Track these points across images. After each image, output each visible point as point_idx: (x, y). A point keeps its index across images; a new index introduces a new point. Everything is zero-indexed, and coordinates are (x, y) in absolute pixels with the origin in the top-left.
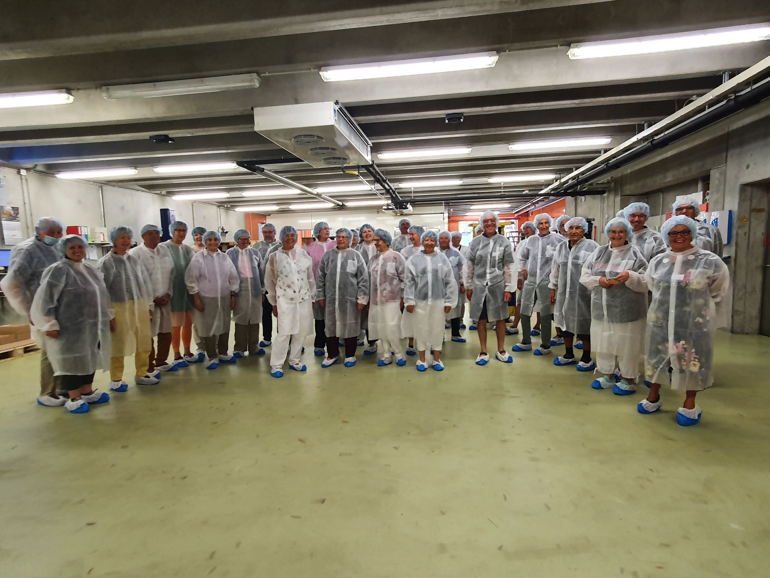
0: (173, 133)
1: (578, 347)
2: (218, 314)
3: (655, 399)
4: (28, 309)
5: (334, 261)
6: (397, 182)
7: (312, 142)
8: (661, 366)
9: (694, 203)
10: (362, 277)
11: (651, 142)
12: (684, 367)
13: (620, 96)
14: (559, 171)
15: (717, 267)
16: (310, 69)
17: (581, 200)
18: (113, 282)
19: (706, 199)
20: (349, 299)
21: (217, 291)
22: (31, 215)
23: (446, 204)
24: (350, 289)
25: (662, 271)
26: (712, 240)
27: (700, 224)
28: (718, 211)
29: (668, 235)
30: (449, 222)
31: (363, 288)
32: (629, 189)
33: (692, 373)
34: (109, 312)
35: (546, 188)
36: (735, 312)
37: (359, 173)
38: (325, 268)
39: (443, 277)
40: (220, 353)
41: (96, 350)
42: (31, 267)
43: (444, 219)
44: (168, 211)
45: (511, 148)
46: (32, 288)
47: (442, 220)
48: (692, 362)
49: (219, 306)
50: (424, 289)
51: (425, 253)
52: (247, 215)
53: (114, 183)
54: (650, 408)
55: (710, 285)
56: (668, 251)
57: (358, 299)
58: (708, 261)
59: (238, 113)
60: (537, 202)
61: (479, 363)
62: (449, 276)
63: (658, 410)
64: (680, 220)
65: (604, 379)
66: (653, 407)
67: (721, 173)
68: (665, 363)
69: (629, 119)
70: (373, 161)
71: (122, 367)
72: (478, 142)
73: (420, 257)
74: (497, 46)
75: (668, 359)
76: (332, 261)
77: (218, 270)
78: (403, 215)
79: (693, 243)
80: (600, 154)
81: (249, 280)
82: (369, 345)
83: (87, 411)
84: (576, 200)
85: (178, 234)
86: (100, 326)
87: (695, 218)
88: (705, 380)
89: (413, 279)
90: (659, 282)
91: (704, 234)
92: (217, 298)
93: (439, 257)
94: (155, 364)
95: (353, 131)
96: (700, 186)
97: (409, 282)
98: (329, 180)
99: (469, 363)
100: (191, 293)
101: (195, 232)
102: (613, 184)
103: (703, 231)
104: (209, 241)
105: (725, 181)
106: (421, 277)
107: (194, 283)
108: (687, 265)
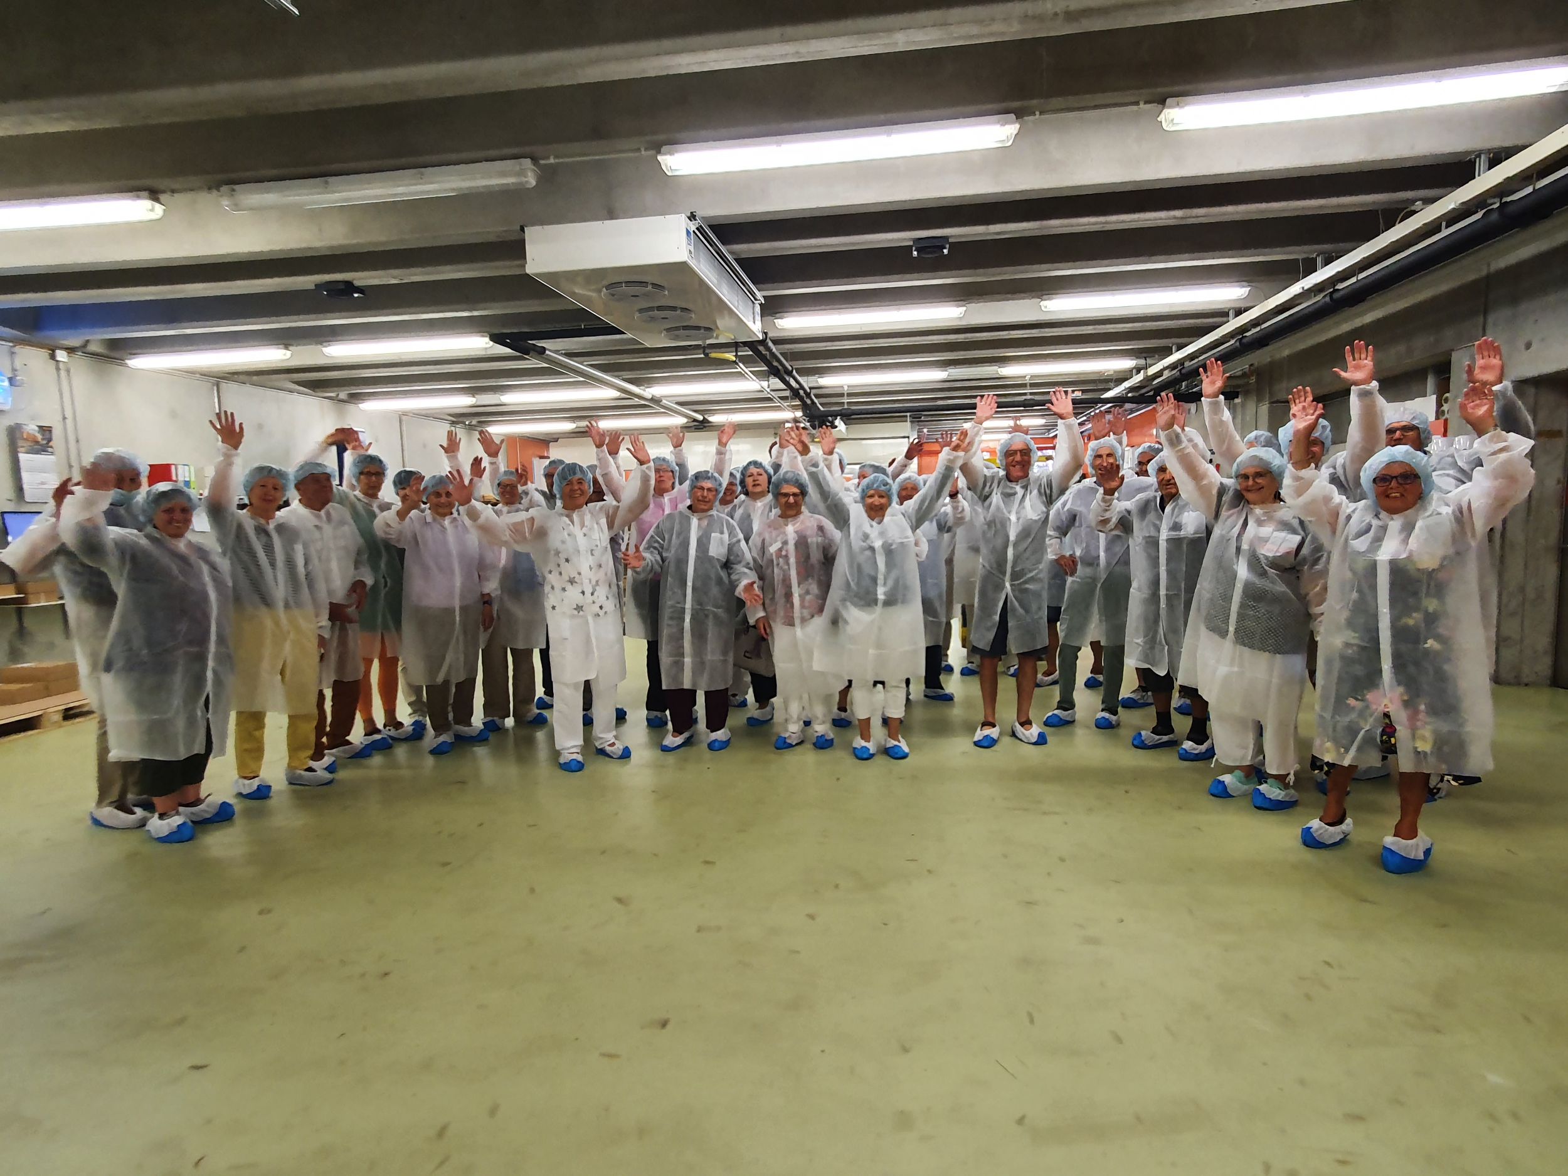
0: (362, 278)
1: (1181, 710)
2: (454, 642)
3: (1336, 818)
5: (683, 535)
6: (814, 375)
7: (644, 295)
9: (1419, 417)
11: (1331, 294)
13: (1267, 202)
14: (1144, 353)
16: (639, 150)
19: (1443, 411)
20: (712, 612)
21: (451, 596)
22: (78, 441)
23: (914, 418)
24: (715, 592)
29: (1373, 483)
35: (1117, 386)
37: (736, 356)
40: (457, 722)
45: (1046, 307)
49: (457, 625)
53: (242, 377)
54: (1326, 837)
59: (492, 238)
61: (980, 744)
63: (1344, 841)
64: (1397, 454)
65: (1236, 776)
66: (1333, 835)
69: (1287, 248)
70: (766, 333)
71: (262, 750)
72: (979, 295)
74: (1016, 105)
76: (679, 534)
77: (454, 551)
80: (1225, 319)
82: (758, 705)
83: (191, 839)
85: (366, 480)
86: (211, 663)
87: (1424, 449)
92: (452, 609)
94: (327, 744)
95: (725, 274)
96: (1431, 383)
98: (675, 370)
99: (961, 744)
101: (402, 481)
102: (1253, 380)
104: (436, 497)
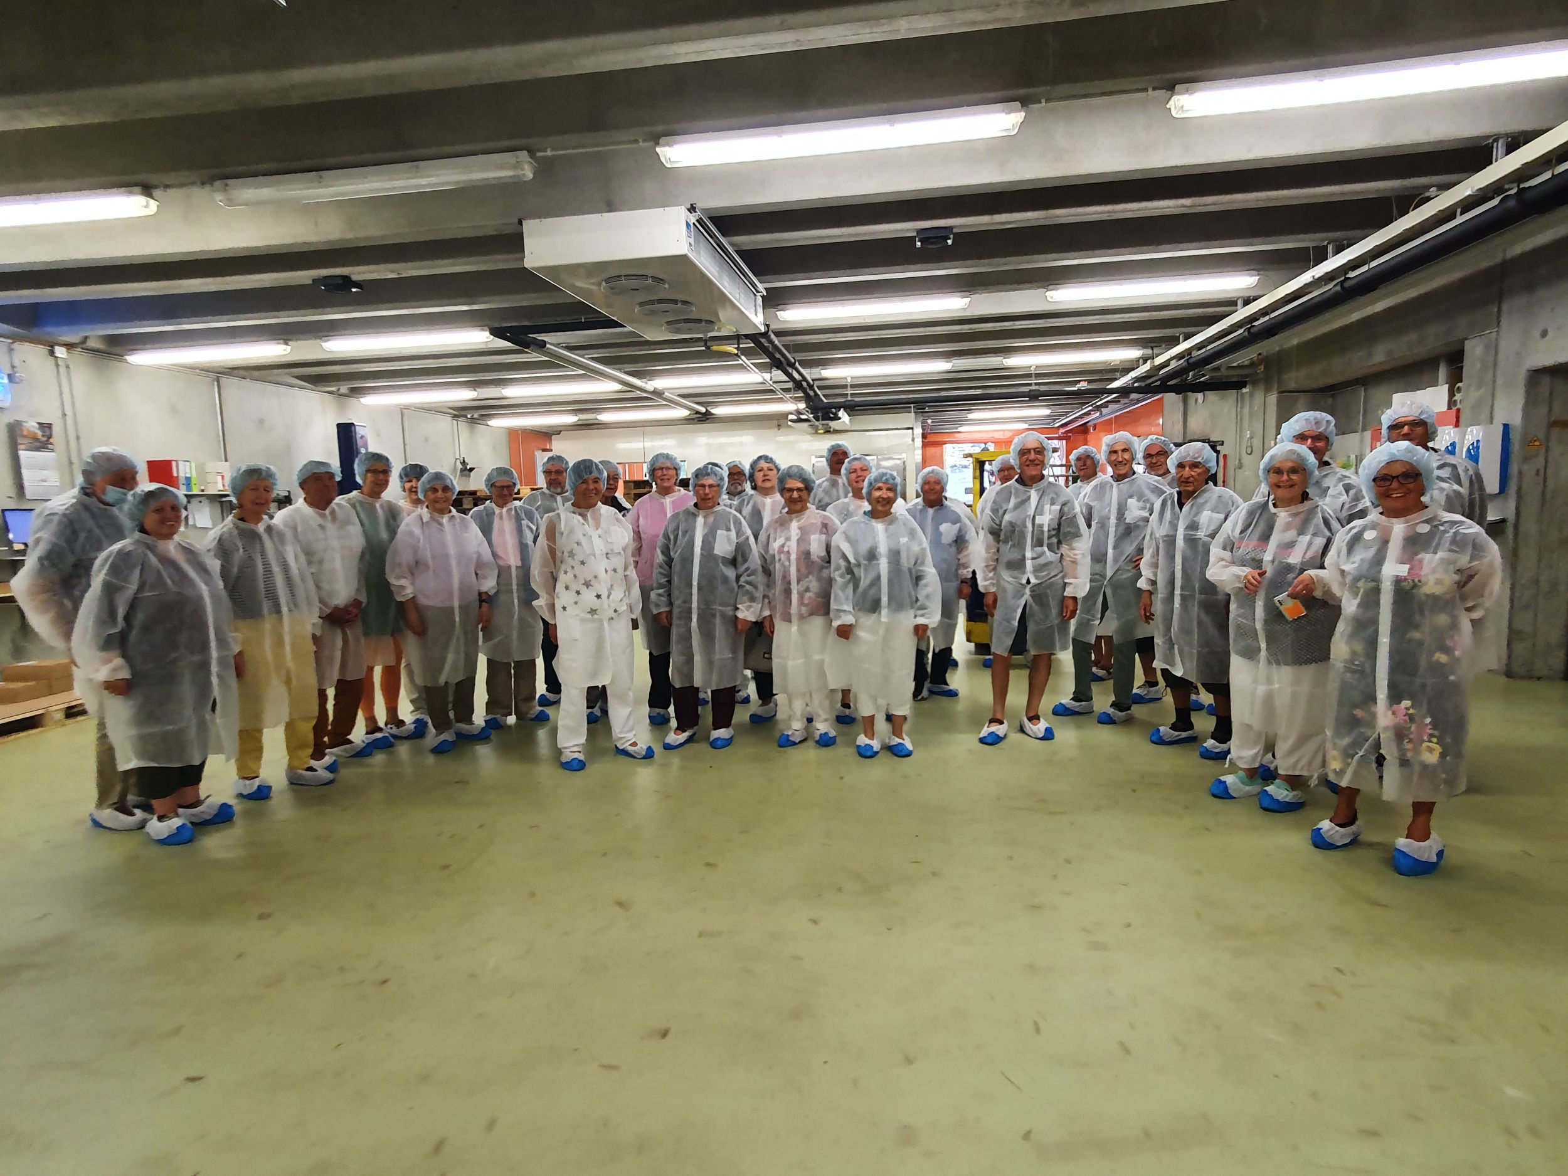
0: (360, 273)
2: (454, 641)
3: (1346, 819)
4: (68, 635)
5: (690, 532)
6: (817, 366)
7: (643, 288)
8: (1361, 754)
9: (1427, 412)
10: (746, 566)
11: (1342, 282)
12: (1409, 755)
13: (1277, 190)
14: (1151, 342)
15: (1477, 549)
16: (636, 141)
17: (1196, 400)
18: (238, 578)
19: (1455, 401)
20: (721, 611)
21: (451, 595)
22: (78, 438)
23: (917, 409)
24: (721, 589)
25: (1363, 555)
26: (1464, 491)
27: (1439, 458)
28: (1479, 425)
29: (1373, 483)
30: (925, 445)
31: (748, 587)
32: (1295, 378)
33: (1425, 767)
34: (230, 640)
35: (1123, 376)
36: (1514, 635)
37: (738, 348)
38: (671, 547)
39: (912, 565)
40: (458, 720)
41: (208, 716)
42: (72, 551)
43: (913, 440)
44: (353, 428)
45: (1052, 297)
46: (77, 593)
47: (911, 442)
48: (1425, 744)
49: (457, 624)
50: (872, 592)
51: (872, 517)
52: (514, 435)
53: (242, 373)
54: (1336, 838)
55: (1461, 585)
56: (1374, 516)
57: (737, 609)
58: (1458, 538)
59: (491, 232)
60: (1105, 405)
61: (984, 740)
62: (923, 563)
63: (1354, 842)
64: (1398, 451)
65: (1239, 778)
66: (1343, 836)
67: (1487, 346)
68: (1370, 747)
69: (1298, 236)
70: (768, 326)
71: (260, 750)
72: (984, 285)
73: (862, 525)
74: (1022, 92)
75: (1374, 739)
76: (685, 533)
77: (452, 550)
78: (829, 431)
79: (1425, 499)
80: (1235, 308)
81: (514, 572)
82: (761, 702)
83: (190, 841)
84: (1185, 401)
85: (373, 479)
86: (214, 668)
87: (1430, 444)
88: (1451, 782)
89: (849, 571)
90: (1357, 579)
91: (1449, 478)
92: (452, 609)
93: (901, 523)
94: (327, 742)
95: (726, 266)
96: (1442, 372)
97: (842, 576)
98: (678, 362)
99: (965, 743)
100: (399, 599)
101: (407, 475)
102: (1261, 369)
103: (1445, 473)
104: (433, 493)
105: (1495, 365)
106: (865, 565)
107: (405, 578)
108: (1415, 544)
